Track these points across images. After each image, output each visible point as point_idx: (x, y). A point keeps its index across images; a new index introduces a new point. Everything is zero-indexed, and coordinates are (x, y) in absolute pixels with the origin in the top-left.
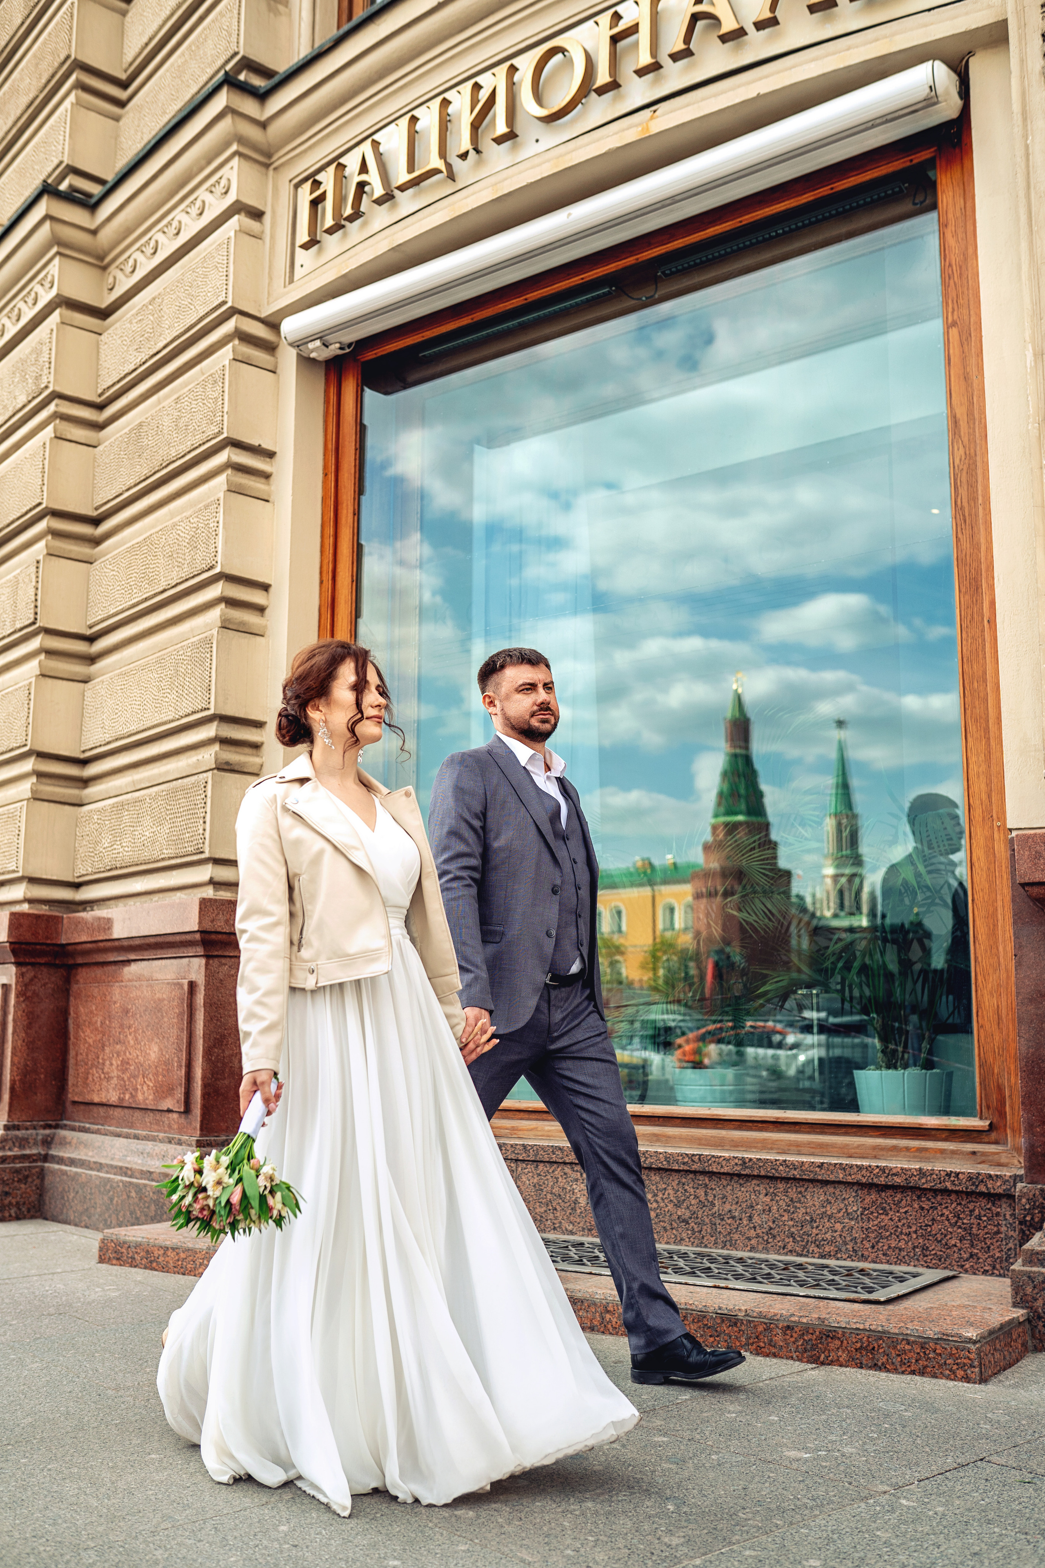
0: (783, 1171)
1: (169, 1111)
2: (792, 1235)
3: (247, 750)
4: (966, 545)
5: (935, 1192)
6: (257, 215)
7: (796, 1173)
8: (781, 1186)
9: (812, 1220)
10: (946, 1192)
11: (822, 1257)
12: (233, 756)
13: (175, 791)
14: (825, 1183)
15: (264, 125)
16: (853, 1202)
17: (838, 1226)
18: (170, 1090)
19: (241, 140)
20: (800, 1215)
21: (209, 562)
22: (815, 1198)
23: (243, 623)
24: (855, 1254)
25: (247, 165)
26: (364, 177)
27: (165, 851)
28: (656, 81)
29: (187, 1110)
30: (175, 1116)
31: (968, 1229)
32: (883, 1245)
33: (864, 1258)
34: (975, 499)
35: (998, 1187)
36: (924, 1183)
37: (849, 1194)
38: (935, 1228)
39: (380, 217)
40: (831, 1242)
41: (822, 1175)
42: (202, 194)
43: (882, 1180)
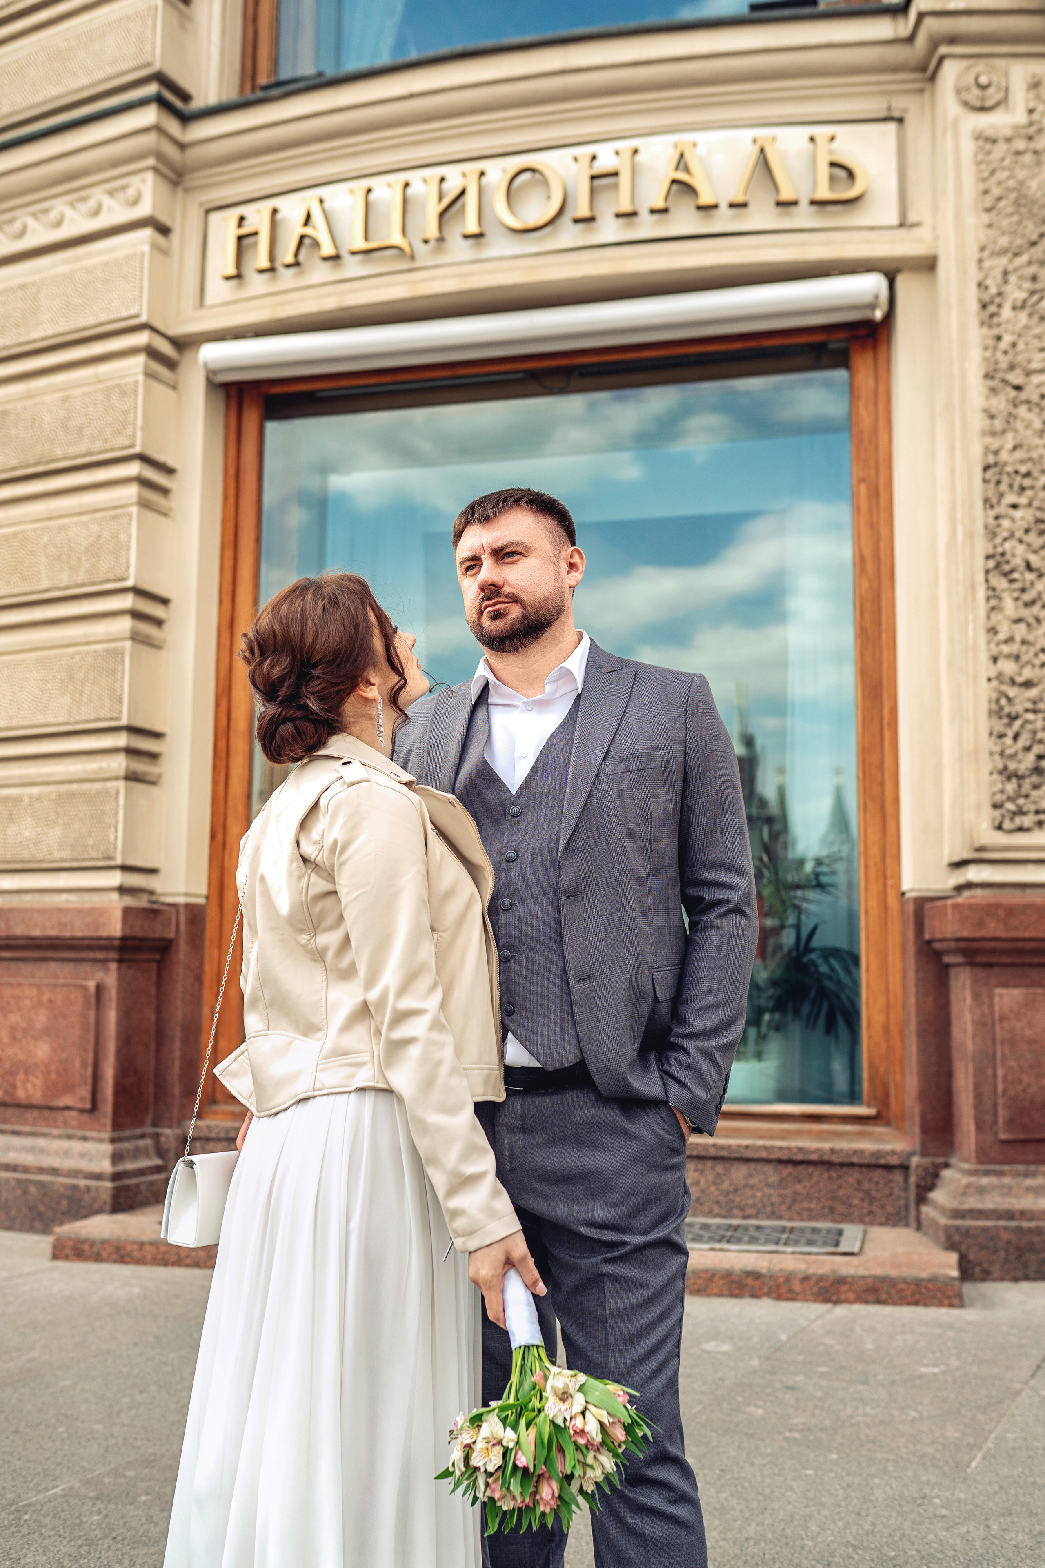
0: (713, 1152)
1: (67, 1108)
2: (718, 1202)
3: (146, 760)
4: (868, 659)
5: (842, 1165)
6: (164, 230)
7: (725, 1153)
8: (709, 1164)
9: (736, 1190)
10: (852, 1165)
11: (745, 1217)
12: (140, 766)
13: (72, 795)
14: (748, 1160)
15: (182, 147)
16: (772, 1174)
17: (759, 1194)
18: (69, 1088)
19: (160, 156)
20: (725, 1186)
21: (119, 573)
22: (739, 1173)
23: (148, 636)
24: (773, 1215)
25: (161, 182)
26: (308, 231)
27: (60, 855)
28: (629, 226)
29: (94, 1107)
30: (73, 1113)
31: (868, 1192)
32: (797, 1207)
33: (780, 1218)
34: (879, 624)
35: (894, 1160)
36: (835, 1159)
37: (769, 1169)
38: (842, 1192)
39: (320, 273)
40: (753, 1206)
41: (748, 1154)
42: (98, 195)
43: (800, 1157)
